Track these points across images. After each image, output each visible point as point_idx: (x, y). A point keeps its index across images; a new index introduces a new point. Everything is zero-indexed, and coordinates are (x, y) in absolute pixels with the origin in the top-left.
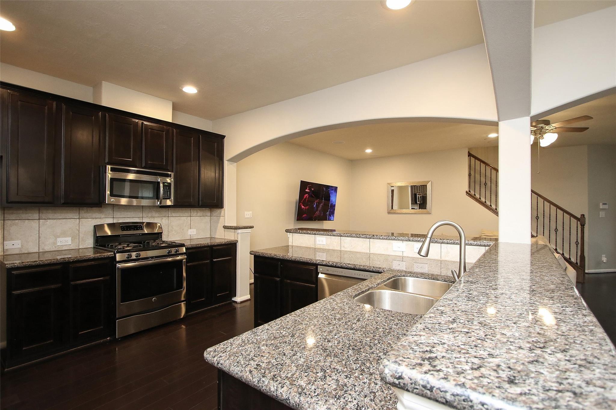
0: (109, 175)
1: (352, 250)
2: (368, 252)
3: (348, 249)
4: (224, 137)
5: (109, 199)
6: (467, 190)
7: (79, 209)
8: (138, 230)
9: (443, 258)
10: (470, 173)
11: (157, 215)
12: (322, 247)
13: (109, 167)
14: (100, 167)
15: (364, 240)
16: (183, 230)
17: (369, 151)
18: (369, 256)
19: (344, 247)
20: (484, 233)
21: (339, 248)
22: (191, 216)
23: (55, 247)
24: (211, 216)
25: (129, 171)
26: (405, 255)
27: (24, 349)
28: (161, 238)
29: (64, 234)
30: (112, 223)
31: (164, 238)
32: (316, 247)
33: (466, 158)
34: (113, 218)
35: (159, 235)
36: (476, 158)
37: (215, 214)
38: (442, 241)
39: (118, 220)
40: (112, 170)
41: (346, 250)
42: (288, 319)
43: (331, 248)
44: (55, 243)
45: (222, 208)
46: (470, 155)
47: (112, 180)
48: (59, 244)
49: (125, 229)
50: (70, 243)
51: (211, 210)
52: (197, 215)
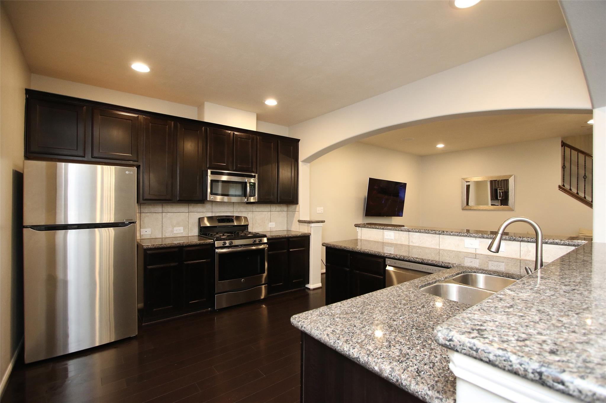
0: (210, 178)
1: (421, 245)
2: (438, 247)
3: (417, 245)
4: (299, 140)
5: (210, 197)
6: (560, 184)
7: (188, 205)
8: (230, 222)
9: (522, 258)
10: (564, 165)
11: (245, 210)
12: (390, 242)
13: (209, 171)
14: (203, 171)
15: (433, 236)
16: (264, 223)
17: (440, 146)
18: (439, 252)
19: (412, 242)
20: (581, 232)
21: (407, 243)
22: (271, 211)
23: (173, 234)
24: (287, 211)
25: (222, 174)
26: (478, 252)
27: (154, 310)
28: (248, 229)
29: (178, 225)
30: (211, 216)
31: (250, 230)
32: (385, 241)
33: (559, 149)
34: (212, 212)
35: (246, 226)
36: (572, 148)
37: (291, 210)
38: (521, 239)
39: (216, 214)
40: (212, 173)
41: (414, 245)
42: (357, 300)
43: (399, 242)
44: (172, 231)
45: (297, 204)
46: (564, 145)
47: (212, 181)
48: (175, 232)
49: (221, 221)
50: (182, 232)
51: (287, 206)
52: (275, 210)
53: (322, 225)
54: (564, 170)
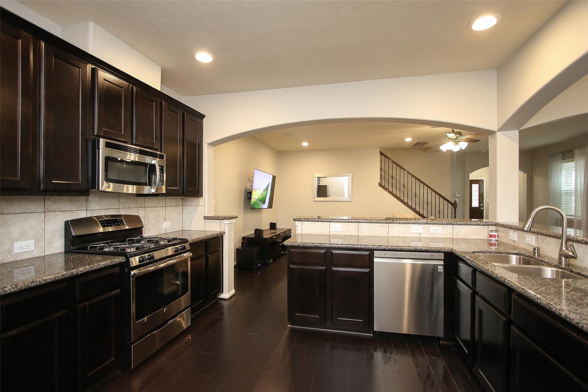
0: (103, 152)
1: (370, 235)
2: (387, 235)
3: (367, 234)
4: (204, 116)
6: (379, 182)
7: (44, 198)
8: (119, 225)
9: (455, 237)
10: (381, 169)
11: (134, 205)
12: (337, 234)
13: (102, 142)
14: (88, 139)
15: (383, 225)
16: (159, 222)
17: (305, 144)
18: (388, 239)
19: (361, 232)
21: (356, 234)
22: (165, 207)
23: (11, 256)
24: (183, 206)
26: (422, 236)
28: (142, 234)
29: (24, 236)
30: (86, 217)
32: (331, 234)
33: (379, 156)
34: (87, 210)
35: (139, 231)
36: (386, 156)
37: (189, 204)
38: (455, 223)
39: (93, 213)
40: (108, 145)
41: (364, 235)
43: (348, 234)
44: (10, 251)
45: (201, 197)
46: (381, 154)
47: (108, 160)
48: (16, 251)
49: (106, 225)
50: (32, 248)
51: (183, 199)
52: (171, 204)
53: (234, 221)
54: (381, 172)
